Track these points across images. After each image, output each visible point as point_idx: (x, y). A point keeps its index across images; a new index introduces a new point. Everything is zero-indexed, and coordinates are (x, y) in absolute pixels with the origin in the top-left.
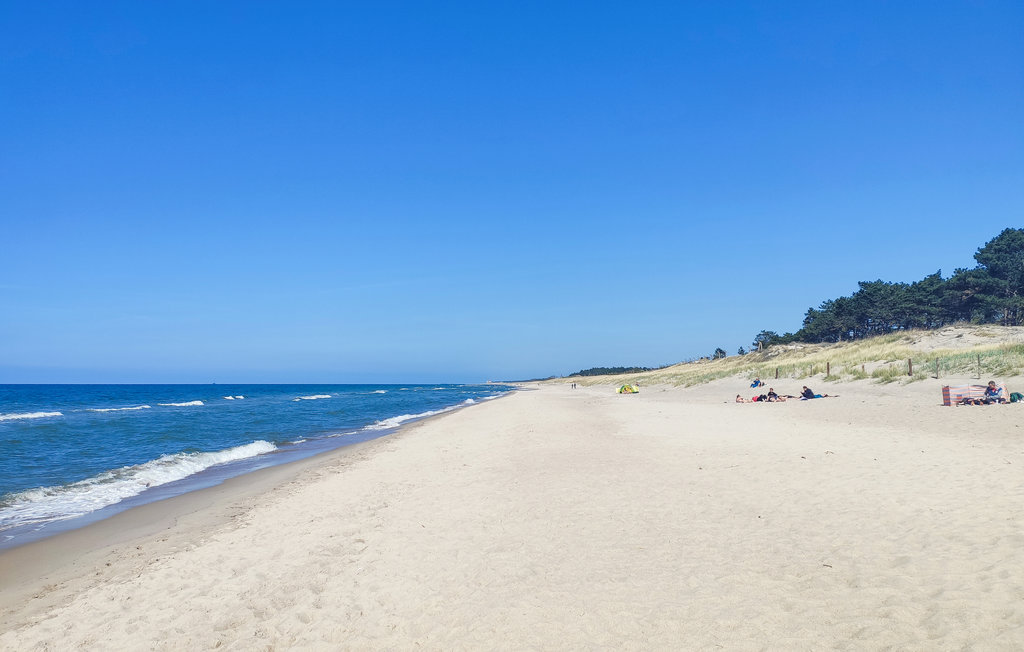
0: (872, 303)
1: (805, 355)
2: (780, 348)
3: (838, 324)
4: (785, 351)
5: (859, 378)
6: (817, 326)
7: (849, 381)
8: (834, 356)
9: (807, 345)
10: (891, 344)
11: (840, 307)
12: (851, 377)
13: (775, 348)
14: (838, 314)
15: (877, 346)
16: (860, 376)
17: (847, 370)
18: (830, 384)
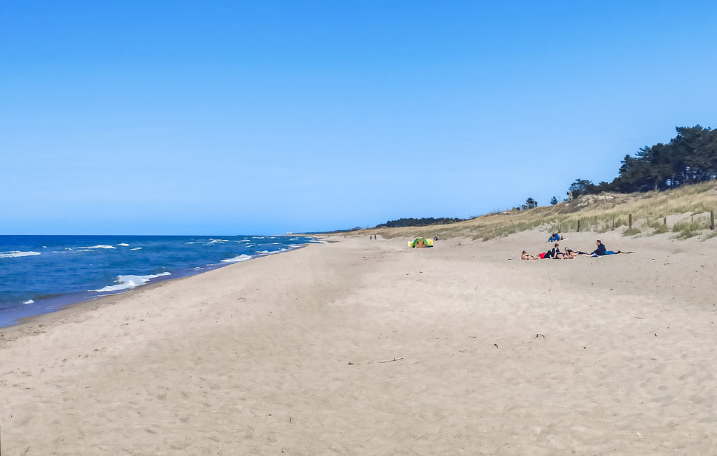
0: (690, 151)
1: (613, 206)
2: (590, 198)
3: (654, 172)
4: (595, 201)
5: (659, 232)
6: (633, 174)
7: (649, 235)
8: (641, 207)
9: (619, 195)
10: (701, 194)
11: (656, 154)
12: (653, 230)
13: (585, 198)
14: (654, 162)
15: (686, 196)
16: (661, 230)
17: (648, 223)
18: (629, 238)
